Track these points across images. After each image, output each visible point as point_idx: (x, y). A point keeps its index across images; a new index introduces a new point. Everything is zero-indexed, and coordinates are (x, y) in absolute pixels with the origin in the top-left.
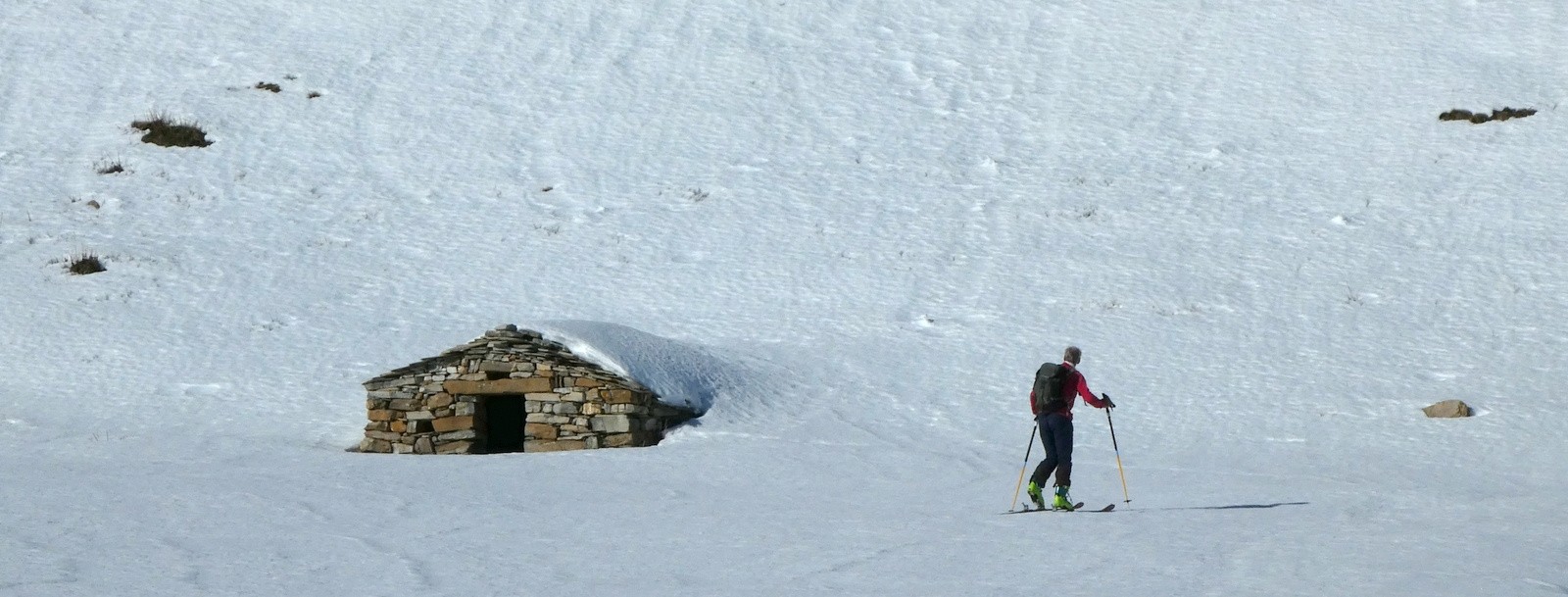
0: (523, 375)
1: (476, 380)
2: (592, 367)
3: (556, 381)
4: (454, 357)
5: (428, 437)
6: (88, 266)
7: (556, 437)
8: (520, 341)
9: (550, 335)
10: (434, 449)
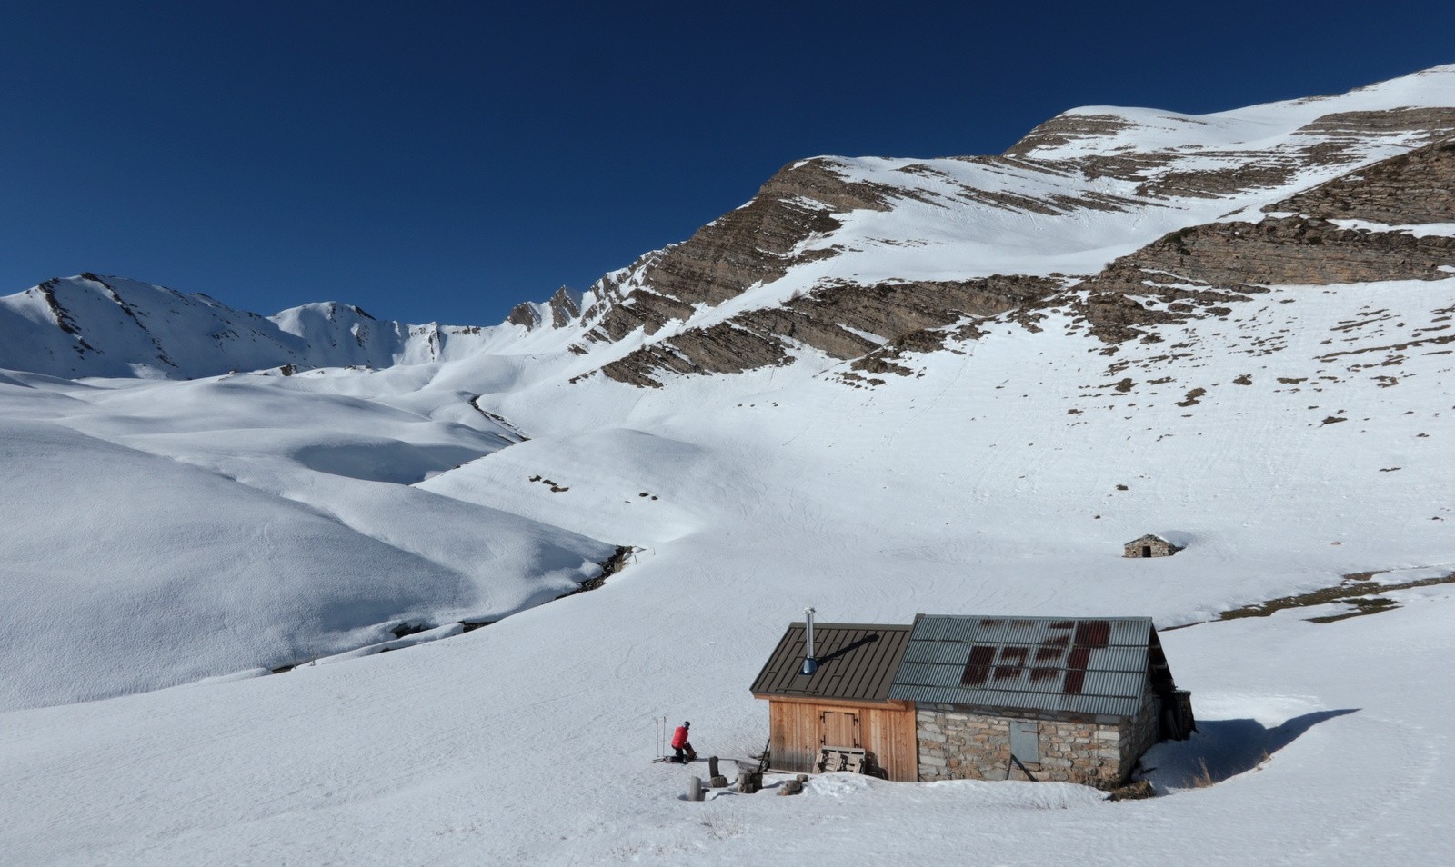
0: (1150, 543)
1: (1142, 544)
2: (1162, 541)
3: (1155, 544)
4: (1138, 540)
5: (1135, 554)
6: (1098, 517)
7: (1157, 555)
8: (1150, 537)
9: (1156, 535)
10: (1136, 557)
